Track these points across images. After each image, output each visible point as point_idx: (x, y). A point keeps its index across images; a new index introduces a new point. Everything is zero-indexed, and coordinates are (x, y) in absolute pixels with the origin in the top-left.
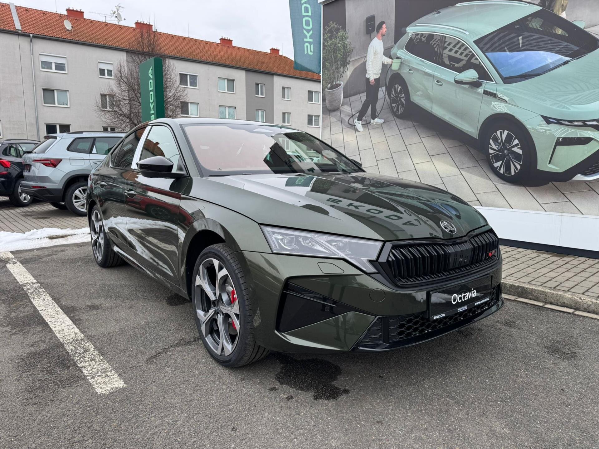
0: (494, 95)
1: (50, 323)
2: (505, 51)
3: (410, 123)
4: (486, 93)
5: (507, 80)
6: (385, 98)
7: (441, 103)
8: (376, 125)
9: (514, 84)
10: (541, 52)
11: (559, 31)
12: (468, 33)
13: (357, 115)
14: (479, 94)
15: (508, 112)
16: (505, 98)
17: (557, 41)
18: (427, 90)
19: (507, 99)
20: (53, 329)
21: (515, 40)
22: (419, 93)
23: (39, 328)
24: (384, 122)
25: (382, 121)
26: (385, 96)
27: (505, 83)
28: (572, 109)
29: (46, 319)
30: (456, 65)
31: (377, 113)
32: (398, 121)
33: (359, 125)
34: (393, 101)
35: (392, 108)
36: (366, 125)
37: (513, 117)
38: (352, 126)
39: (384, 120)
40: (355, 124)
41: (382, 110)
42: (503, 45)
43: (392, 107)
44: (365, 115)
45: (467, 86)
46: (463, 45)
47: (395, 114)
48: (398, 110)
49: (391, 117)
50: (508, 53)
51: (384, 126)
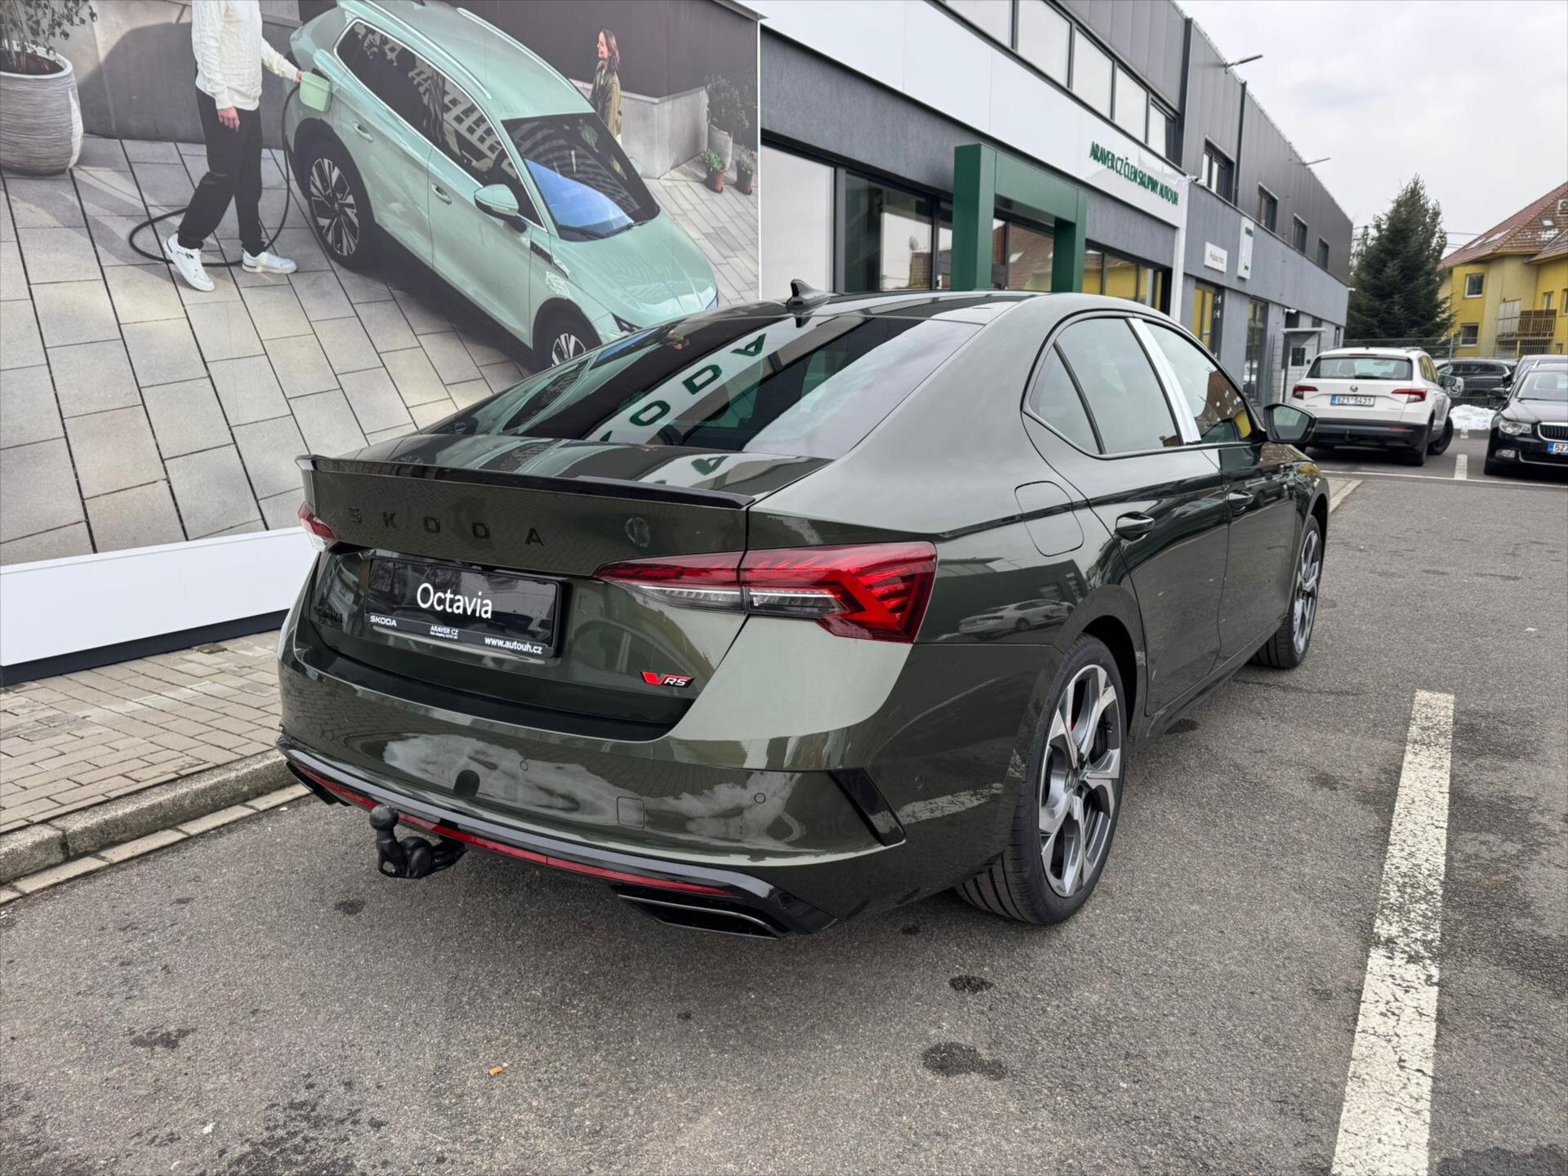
0: (547, 258)
1: (1446, 789)
2: (553, 169)
3: (381, 288)
4: (535, 248)
5: (567, 232)
6: (289, 189)
7: (454, 250)
8: (264, 276)
9: (573, 244)
10: (601, 196)
11: (618, 168)
12: (489, 97)
13: (177, 221)
14: (522, 246)
15: (572, 299)
16: (563, 267)
17: (617, 183)
18: (415, 204)
19: (567, 271)
20: (1447, 776)
21: (566, 153)
22: (395, 206)
23: (1474, 789)
24: (296, 272)
25: (289, 266)
26: (288, 181)
27: (562, 237)
28: (642, 310)
29: (1444, 801)
30: (474, 163)
31: (263, 235)
32: (343, 273)
33: (190, 263)
34: (319, 208)
35: (319, 233)
36: (223, 267)
37: (578, 309)
38: (160, 263)
39: (297, 264)
40: (170, 256)
41: (281, 227)
42: (551, 156)
43: (320, 228)
44: (213, 231)
45: (500, 223)
46: (481, 120)
47: (331, 252)
48: (338, 239)
49: (320, 260)
50: (559, 176)
51: (300, 283)
